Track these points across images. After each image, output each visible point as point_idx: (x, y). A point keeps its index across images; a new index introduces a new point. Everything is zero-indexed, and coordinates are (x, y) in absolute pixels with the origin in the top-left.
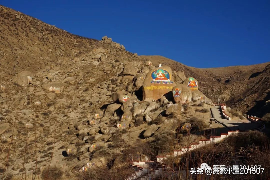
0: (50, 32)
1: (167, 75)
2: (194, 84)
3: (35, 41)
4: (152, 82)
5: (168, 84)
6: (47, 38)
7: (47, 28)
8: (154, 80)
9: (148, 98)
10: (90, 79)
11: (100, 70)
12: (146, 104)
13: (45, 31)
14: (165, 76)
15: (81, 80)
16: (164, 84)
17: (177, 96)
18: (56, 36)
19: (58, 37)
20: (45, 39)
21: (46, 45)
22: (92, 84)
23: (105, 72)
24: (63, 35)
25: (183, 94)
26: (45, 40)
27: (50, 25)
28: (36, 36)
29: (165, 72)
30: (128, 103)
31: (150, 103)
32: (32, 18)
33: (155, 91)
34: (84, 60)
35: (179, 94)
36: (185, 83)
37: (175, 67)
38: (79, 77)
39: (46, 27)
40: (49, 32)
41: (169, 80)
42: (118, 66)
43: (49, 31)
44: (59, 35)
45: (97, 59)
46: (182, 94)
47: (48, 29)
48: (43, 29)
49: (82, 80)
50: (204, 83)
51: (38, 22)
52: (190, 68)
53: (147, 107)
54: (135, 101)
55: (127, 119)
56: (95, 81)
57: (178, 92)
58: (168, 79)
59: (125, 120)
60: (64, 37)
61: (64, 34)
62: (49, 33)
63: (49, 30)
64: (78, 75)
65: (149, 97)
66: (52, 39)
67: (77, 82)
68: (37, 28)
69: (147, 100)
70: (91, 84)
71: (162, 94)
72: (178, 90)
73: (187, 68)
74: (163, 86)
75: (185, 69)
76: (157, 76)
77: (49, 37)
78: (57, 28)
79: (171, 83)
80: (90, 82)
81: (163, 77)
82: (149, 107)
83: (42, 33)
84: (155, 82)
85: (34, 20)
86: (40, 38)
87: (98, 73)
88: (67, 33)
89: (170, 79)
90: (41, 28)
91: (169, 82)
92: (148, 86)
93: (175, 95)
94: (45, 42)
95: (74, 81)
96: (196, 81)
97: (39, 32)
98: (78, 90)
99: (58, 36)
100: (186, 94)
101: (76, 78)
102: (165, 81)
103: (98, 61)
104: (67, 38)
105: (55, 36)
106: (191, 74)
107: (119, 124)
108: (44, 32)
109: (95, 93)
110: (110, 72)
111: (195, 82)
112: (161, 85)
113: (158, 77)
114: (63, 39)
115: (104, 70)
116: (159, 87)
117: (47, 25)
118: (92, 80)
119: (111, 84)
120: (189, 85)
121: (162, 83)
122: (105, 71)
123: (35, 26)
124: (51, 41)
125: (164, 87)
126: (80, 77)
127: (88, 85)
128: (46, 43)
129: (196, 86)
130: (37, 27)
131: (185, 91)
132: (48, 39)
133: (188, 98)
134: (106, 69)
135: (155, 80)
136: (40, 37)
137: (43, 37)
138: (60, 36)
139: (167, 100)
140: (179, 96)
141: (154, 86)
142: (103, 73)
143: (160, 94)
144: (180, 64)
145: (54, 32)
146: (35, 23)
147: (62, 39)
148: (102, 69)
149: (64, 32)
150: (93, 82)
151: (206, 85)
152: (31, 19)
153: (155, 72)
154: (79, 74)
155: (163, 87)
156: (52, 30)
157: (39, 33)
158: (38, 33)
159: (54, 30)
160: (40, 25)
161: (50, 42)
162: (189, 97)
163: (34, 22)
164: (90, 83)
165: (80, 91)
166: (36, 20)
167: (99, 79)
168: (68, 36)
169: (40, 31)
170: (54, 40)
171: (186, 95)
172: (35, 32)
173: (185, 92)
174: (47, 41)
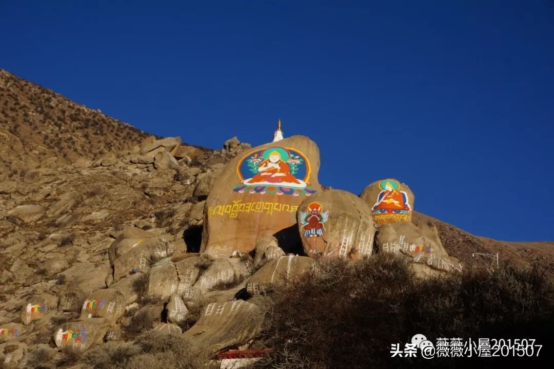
0: (83, 124)
1: (299, 166)
2: (396, 203)
3: (34, 145)
4: (237, 190)
5: (296, 195)
6: (71, 138)
7: (76, 115)
8: (246, 182)
9: (218, 247)
10: (94, 213)
11: (133, 187)
12: (195, 263)
13: (69, 122)
14: (291, 171)
15: (62, 214)
16: (279, 197)
17: (313, 231)
18: (97, 136)
19: (102, 138)
20: (65, 141)
21: (65, 156)
22: (94, 225)
23: (146, 194)
24: (118, 133)
25: (338, 225)
26: (64, 144)
27: (87, 107)
28: (40, 133)
29: (292, 155)
30: (130, 259)
31: (212, 261)
32: (39, 88)
33: (243, 221)
34: (101, 165)
35: (321, 226)
36: (368, 197)
38: (58, 204)
39: (73, 112)
40: (79, 125)
41: (302, 185)
42: (193, 178)
43: (80, 123)
44: (106, 134)
45: (145, 164)
46: (334, 225)
47: (80, 117)
48: (64, 115)
49: (65, 216)
51: (53, 98)
52: (479, 241)
53: (200, 275)
54: (159, 253)
55: (100, 313)
56: (106, 218)
57: (319, 216)
58: (300, 181)
59: (94, 316)
60: (119, 138)
61: (122, 132)
62: (77, 128)
63: (79, 120)
64: (56, 200)
65: (219, 243)
66: (85, 142)
67: (45, 220)
68: (48, 113)
69: (212, 251)
70: (89, 227)
71: (267, 229)
72: (317, 208)
73: (471, 239)
74: (276, 204)
75: (463, 241)
76: (261, 169)
77: (77, 137)
78: (106, 116)
79: (309, 195)
80: (90, 220)
81: (281, 171)
82: (207, 273)
83: (60, 126)
84: (250, 188)
85: (43, 92)
86: (50, 139)
87: (123, 195)
88: (131, 129)
89: (307, 181)
90: (60, 115)
91: (299, 191)
92: (222, 204)
93: (306, 228)
94: (61, 149)
95: (36, 217)
96: (405, 193)
97: (50, 123)
98: (41, 243)
99: (102, 134)
100: (350, 225)
101: (47, 209)
102: (285, 184)
103: (146, 169)
104: (127, 141)
105: (93, 136)
107: (64, 331)
108: (66, 123)
109: (94, 251)
110: (162, 192)
111: (403, 195)
112: (269, 198)
113: (263, 172)
114: (115, 144)
115: (144, 187)
116: (262, 206)
117: (77, 107)
118: (98, 215)
119: (154, 225)
120: (377, 204)
121: (271, 192)
122: (147, 190)
123: (42, 107)
124: (79, 148)
125: (278, 207)
126: (60, 206)
127: (81, 230)
128: (66, 150)
129: (405, 208)
130: (46, 110)
131: (345, 215)
132: (74, 143)
133: (356, 240)
134: (151, 184)
135: (250, 182)
136: (52, 136)
137: (60, 136)
138: (109, 135)
139: (279, 249)
140: (320, 232)
141: (242, 202)
142: (138, 195)
143: (261, 231)
145: (92, 125)
146: (43, 101)
147: (112, 144)
148: (140, 182)
149: (122, 127)
150: (99, 221)
152: (35, 91)
153: (256, 155)
154: (61, 197)
155: (273, 207)
156: (88, 120)
157: (51, 126)
158: (46, 124)
159: (94, 121)
160: (57, 105)
161: (76, 150)
162: (363, 238)
163: (42, 98)
164: (88, 223)
165: (48, 244)
166: (48, 93)
167: (121, 212)
168: (130, 138)
169: (53, 120)
170: (88, 146)
171: (350, 230)
172: (38, 123)
173: (347, 220)
174: (70, 148)
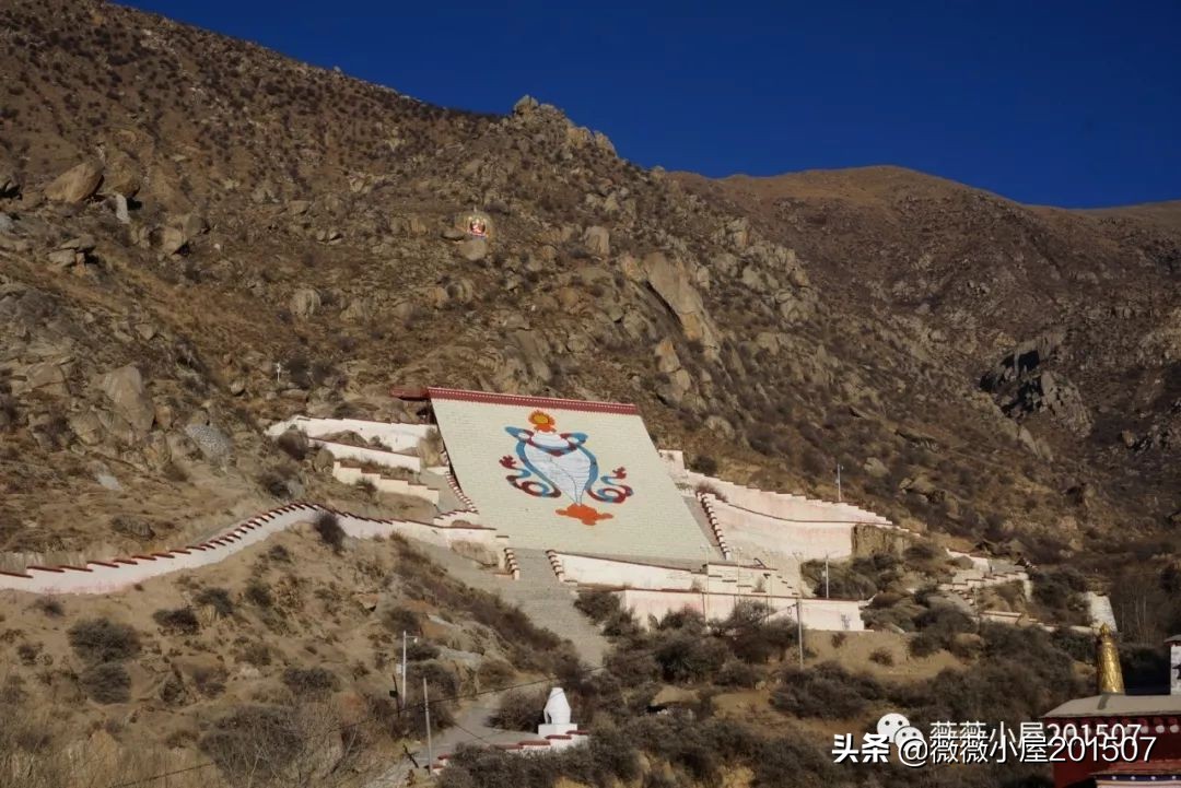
37: (959, 214)
50: (1093, 276)
106: (1032, 239)
144: (983, 199)
151: (1099, 288)
